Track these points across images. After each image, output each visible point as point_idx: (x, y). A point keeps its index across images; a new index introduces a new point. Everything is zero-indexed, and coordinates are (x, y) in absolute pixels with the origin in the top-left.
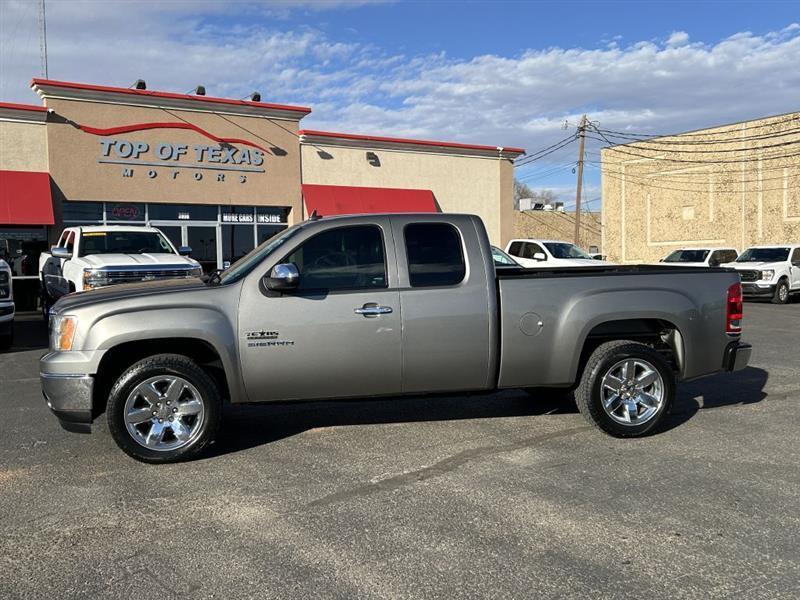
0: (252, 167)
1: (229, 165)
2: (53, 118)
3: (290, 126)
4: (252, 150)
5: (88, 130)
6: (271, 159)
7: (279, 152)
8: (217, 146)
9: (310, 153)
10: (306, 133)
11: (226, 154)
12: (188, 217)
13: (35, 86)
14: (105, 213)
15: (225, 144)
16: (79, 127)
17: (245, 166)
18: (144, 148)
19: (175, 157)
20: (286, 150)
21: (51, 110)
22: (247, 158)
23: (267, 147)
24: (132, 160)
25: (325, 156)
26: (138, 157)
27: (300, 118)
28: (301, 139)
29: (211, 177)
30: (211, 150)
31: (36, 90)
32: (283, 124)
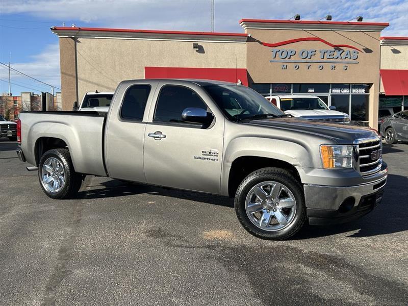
0: (352, 61)
1: (338, 60)
2: (250, 39)
3: (375, 35)
4: (352, 50)
5: (266, 45)
6: (363, 56)
7: (368, 51)
8: (332, 49)
9: (386, 50)
10: (386, 38)
11: (337, 54)
12: (313, 91)
13: (243, 23)
14: (271, 90)
15: (337, 48)
16: (261, 43)
17: (347, 60)
18: (293, 53)
19: (309, 57)
20: (372, 50)
21: (249, 35)
22: (348, 56)
23: (361, 48)
24: (287, 59)
25: (395, 51)
26: (290, 58)
27: (381, 30)
28: (381, 42)
29: (327, 67)
30: (329, 52)
31: (243, 25)
32: (371, 34)
